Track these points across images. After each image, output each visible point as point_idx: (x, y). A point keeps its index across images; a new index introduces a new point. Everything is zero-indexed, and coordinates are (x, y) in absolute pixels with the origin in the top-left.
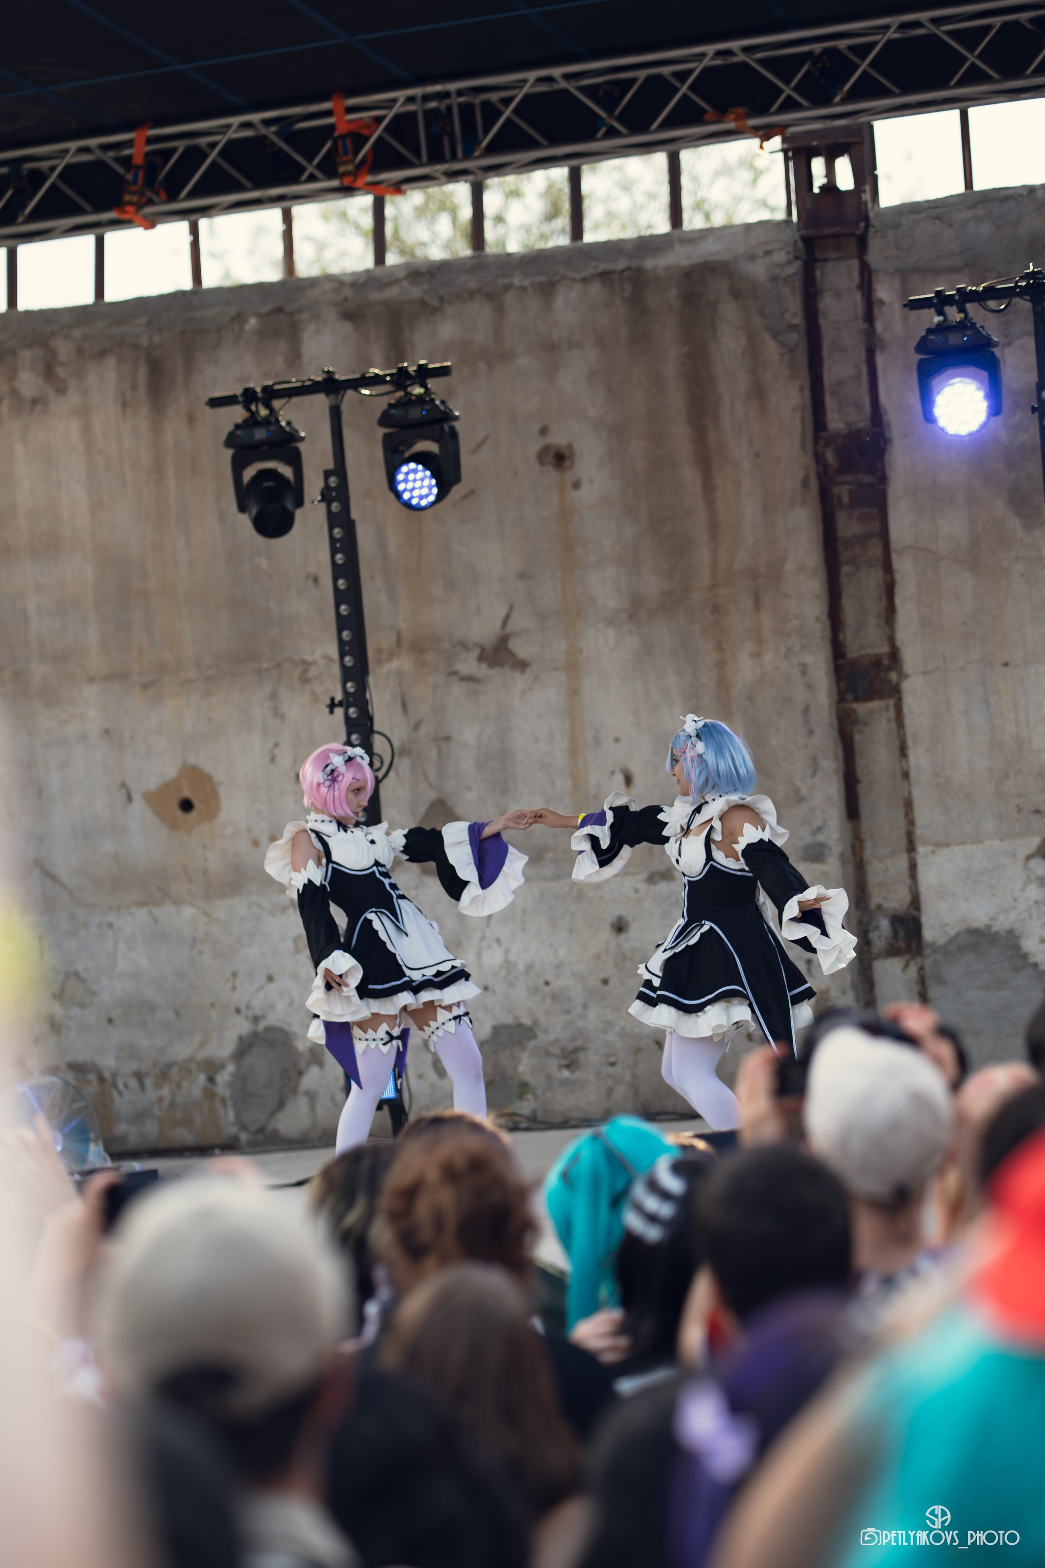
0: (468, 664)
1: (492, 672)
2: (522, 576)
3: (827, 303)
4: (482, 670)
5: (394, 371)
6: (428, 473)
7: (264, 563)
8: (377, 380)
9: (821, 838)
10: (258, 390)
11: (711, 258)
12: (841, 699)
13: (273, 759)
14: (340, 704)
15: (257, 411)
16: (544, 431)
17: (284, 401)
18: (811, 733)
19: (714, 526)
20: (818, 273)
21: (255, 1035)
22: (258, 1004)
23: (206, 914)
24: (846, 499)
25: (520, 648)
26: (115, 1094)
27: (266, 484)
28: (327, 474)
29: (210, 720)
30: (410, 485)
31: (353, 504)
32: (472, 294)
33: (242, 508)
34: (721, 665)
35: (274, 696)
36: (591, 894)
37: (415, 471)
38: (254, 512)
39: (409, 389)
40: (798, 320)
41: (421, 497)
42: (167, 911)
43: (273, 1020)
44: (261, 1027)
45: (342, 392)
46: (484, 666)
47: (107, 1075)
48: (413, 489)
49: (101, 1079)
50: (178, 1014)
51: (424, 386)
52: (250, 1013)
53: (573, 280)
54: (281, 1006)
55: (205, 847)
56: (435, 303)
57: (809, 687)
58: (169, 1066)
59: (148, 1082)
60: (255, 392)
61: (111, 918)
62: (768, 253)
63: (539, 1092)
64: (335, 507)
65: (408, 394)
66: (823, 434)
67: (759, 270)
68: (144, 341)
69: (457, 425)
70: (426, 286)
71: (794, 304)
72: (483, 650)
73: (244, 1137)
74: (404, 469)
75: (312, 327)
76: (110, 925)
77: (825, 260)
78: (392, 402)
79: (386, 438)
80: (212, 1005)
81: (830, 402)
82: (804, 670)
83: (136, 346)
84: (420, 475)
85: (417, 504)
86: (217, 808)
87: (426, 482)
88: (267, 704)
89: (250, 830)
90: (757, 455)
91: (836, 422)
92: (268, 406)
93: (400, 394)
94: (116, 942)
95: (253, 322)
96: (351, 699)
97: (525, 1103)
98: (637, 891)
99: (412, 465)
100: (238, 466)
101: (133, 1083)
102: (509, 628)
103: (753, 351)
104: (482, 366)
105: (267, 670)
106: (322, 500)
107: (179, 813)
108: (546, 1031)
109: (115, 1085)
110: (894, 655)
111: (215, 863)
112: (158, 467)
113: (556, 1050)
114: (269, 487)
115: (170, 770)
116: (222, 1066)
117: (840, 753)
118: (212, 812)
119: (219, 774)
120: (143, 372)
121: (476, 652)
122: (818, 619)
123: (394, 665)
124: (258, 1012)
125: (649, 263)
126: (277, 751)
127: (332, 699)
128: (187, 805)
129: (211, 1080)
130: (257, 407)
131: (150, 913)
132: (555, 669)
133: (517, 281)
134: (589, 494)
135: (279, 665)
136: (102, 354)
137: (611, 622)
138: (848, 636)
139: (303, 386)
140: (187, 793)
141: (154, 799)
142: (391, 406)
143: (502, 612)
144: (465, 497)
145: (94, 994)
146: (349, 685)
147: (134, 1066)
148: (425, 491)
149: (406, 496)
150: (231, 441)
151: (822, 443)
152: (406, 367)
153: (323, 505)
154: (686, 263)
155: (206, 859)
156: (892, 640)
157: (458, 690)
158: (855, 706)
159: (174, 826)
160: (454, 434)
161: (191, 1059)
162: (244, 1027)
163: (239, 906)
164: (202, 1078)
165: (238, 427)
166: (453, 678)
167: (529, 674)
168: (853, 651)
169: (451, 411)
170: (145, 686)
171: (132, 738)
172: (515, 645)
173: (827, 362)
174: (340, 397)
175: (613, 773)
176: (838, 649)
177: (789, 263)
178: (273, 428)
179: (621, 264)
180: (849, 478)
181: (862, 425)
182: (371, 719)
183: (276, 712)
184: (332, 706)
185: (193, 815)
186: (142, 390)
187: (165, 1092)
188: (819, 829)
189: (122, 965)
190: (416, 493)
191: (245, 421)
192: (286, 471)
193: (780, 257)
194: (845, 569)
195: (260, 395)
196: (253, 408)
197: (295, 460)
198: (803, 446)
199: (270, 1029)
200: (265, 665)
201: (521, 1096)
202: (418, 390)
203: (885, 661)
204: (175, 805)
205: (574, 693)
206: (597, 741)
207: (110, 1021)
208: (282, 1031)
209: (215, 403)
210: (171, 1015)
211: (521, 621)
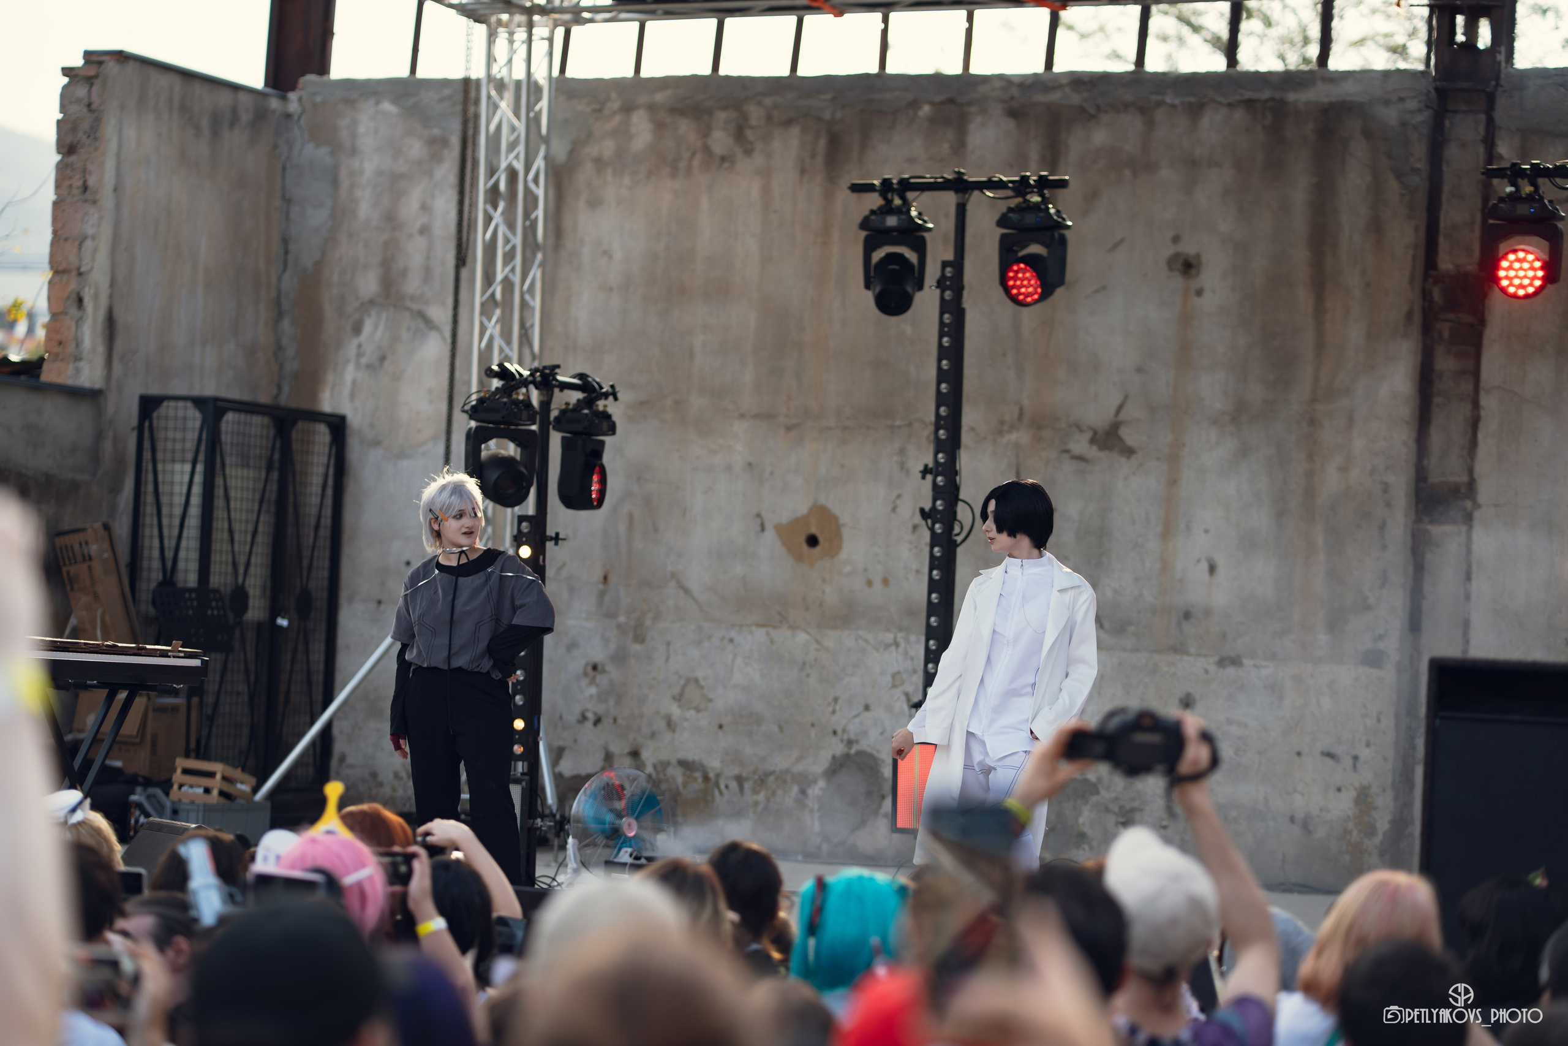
0: (1080, 445)
1: (1101, 454)
2: (1139, 370)
3: (1452, 152)
4: (1093, 452)
5: (1017, 178)
6: (1034, 274)
7: (909, 330)
8: (1000, 185)
9: (1381, 645)
10: (895, 181)
11: (1348, 98)
12: (1418, 520)
13: (894, 509)
14: (931, 473)
15: (892, 201)
16: (1176, 239)
17: (916, 194)
18: (1384, 547)
19: (1320, 345)
20: (1447, 123)
21: (847, 756)
22: (853, 729)
23: (818, 642)
24: (1446, 335)
25: (1129, 436)
26: (716, 793)
27: (891, 267)
28: (945, 264)
29: (843, 466)
30: (1018, 283)
31: (965, 293)
32: (1126, 106)
33: (868, 286)
34: (1310, 474)
35: (902, 451)
36: (1165, 669)
37: (1024, 271)
38: (878, 289)
39: (1028, 197)
40: (1422, 165)
41: (1027, 295)
42: (782, 635)
43: (864, 745)
44: (853, 751)
45: (969, 192)
46: (1095, 448)
47: (712, 775)
48: (1023, 286)
49: (706, 778)
50: (781, 728)
51: (1042, 195)
52: (846, 737)
53: (1220, 103)
54: (874, 734)
55: (824, 581)
56: (1092, 111)
57: (1388, 504)
58: (768, 774)
59: (747, 786)
60: (892, 183)
61: (733, 634)
62: (1401, 100)
63: (1095, 843)
64: (948, 295)
65: (1026, 201)
66: (1433, 273)
67: (1390, 116)
68: (827, 115)
69: (1066, 233)
70: (1086, 94)
71: (1419, 150)
72: (1095, 433)
73: (825, 847)
74: (1015, 268)
75: (979, 119)
76: (731, 640)
77: (1455, 112)
78: (1012, 206)
79: (1003, 237)
80: (813, 725)
81: (1443, 244)
82: (1386, 488)
83: (819, 119)
84: (1027, 275)
85: (1022, 300)
86: (839, 547)
87: (1033, 282)
88: (895, 458)
89: (866, 570)
90: (1368, 285)
91: (1446, 263)
92: (903, 198)
93: (1020, 200)
94: (735, 656)
95: (926, 109)
96: (940, 469)
97: (1081, 852)
98: (1207, 671)
99: (1022, 266)
100: (870, 246)
101: (734, 785)
102: (1122, 417)
103: (1376, 189)
104: (1127, 173)
105: (899, 427)
106: (937, 287)
107: (805, 547)
108: (1108, 789)
109: (717, 785)
110: (1471, 485)
111: (831, 596)
112: (826, 230)
113: (1115, 808)
114: (894, 269)
115: (803, 509)
116: (815, 781)
117: (1411, 569)
118: (834, 551)
119: (845, 518)
120: (822, 143)
121: (1089, 435)
122: (1404, 443)
123: (1013, 437)
124: (852, 737)
125: (1291, 97)
126: (898, 502)
127: (926, 466)
128: (812, 541)
129: (803, 792)
130: (892, 196)
131: (768, 634)
132: (1158, 459)
133: (1169, 99)
134: (1209, 302)
135: (910, 424)
136: (788, 123)
137: (1215, 422)
138: (1432, 462)
139: (935, 183)
140: (814, 530)
141: (785, 532)
142: (1010, 210)
143: (1116, 401)
144: (1097, 291)
145: (710, 700)
146: (940, 455)
147: (736, 771)
148: (1031, 290)
149: (1015, 291)
150: (865, 224)
151: (1431, 280)
152: (1029, 177)
153: (938, 291)
154: (1325, 100)
155: (824, 592)
156: (1471, 471)
157: (1069, 466)
158: (1430, 527)
159: (799, 558)
160: (1063, 242)
161: (787, 771)
162: (839, 749)
163: (848, 638)
164: (795, 789)
165: (873, 212)
166: (1065, 455)
167: (1134, 460)
168: (1434, 478)
169: (1064, 219)
170: (788, 429)
171: (772, 473)
172: (1124, 432)
173: (1445, 206)
174: (967, 196)
175: (1199, 561)
176: (1421, 474)
177: (1420, 111)
178: (903, 217)
179: (1266, 94)
180: (1451, 316)
181: (1469, 268)
182: (957, 489)
183: (902, 466)
184: (926, 471)
185: (817, 550)
186: (820, 159)
187: (761, 797)
188: (1381, 637)
189: (737, 678)
190: (1023, 290)
191: (880, 208)
192: (912, 256)
193: (1412, 104)
194: (1437, 400)
195: (895, 186)
196: (889, 196)
197: (920, 248)
198: (1412, 281)
199: (859, 753)
200: (898, 423)
201: (1078, 845)
202: (1036, 199)
203: (1463, 490)
204: (803, 539)
205: (1173, 482)
206: (1188, 529)
207: (721, 727)
208: (871, 756)
209: (856, 188)
210: (776, 729)
211: (1132, 411)
